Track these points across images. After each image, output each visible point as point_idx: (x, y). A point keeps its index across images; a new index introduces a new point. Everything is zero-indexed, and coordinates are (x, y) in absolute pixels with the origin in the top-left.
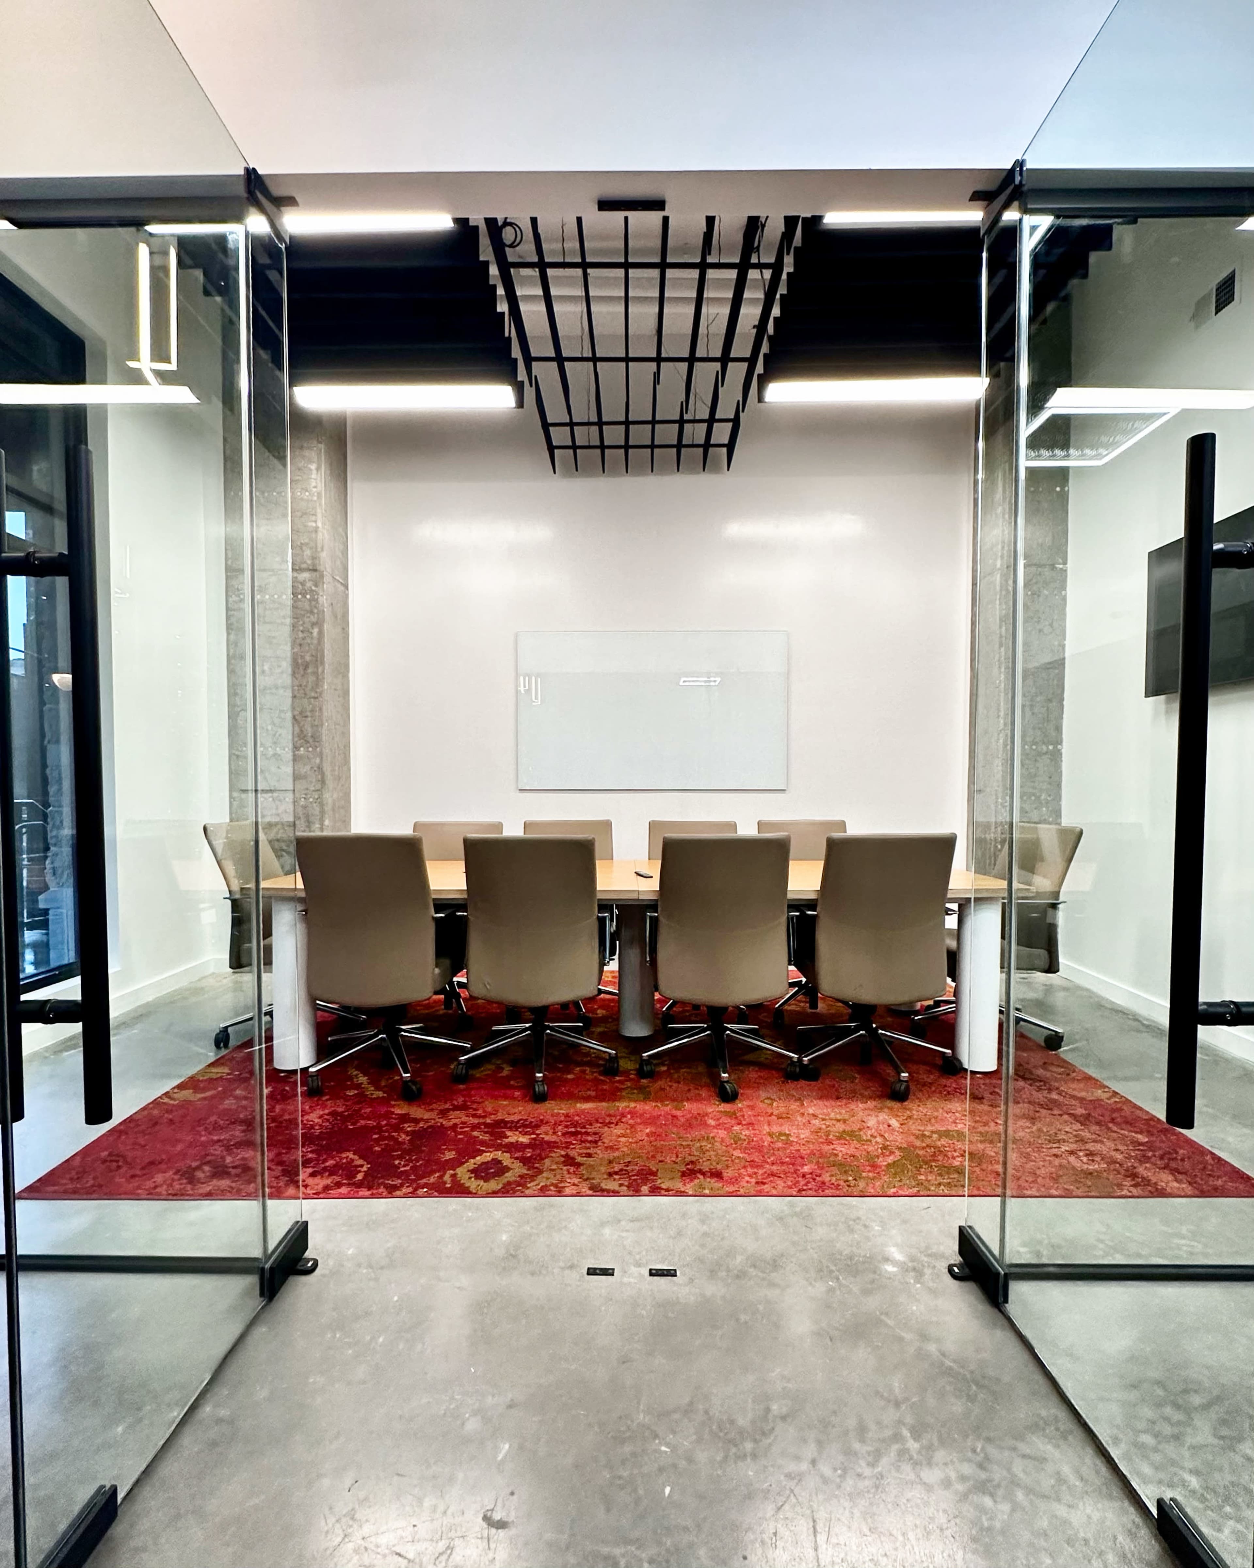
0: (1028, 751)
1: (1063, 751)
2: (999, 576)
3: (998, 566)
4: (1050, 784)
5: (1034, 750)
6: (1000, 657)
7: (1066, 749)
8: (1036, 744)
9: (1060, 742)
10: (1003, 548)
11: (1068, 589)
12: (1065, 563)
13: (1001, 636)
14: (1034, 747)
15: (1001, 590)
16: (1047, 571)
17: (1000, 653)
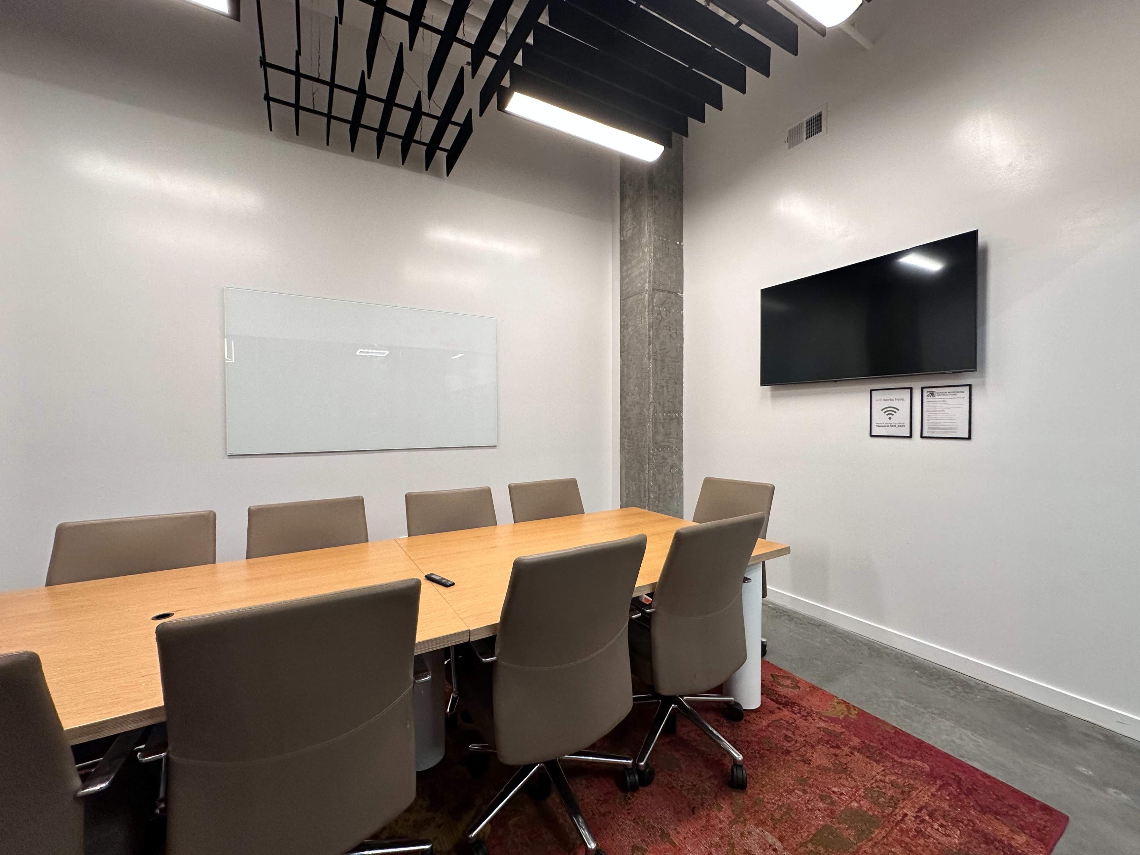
0: (666, 417)
1: (684, 417)
2: (647, 295)
3: (647, 288)
4: (677, 439)
5: (669, 416)
6: (649, 351)
7: (685, 415)
8: (669, 412)
9: (682, 412)
10: (650, 276)
11: (684, 310)
12: (682, 293)
13: (650, 338)
14: (669, 414)
15: (649, 305)
16: (673, 296)
17: (649, 349)
